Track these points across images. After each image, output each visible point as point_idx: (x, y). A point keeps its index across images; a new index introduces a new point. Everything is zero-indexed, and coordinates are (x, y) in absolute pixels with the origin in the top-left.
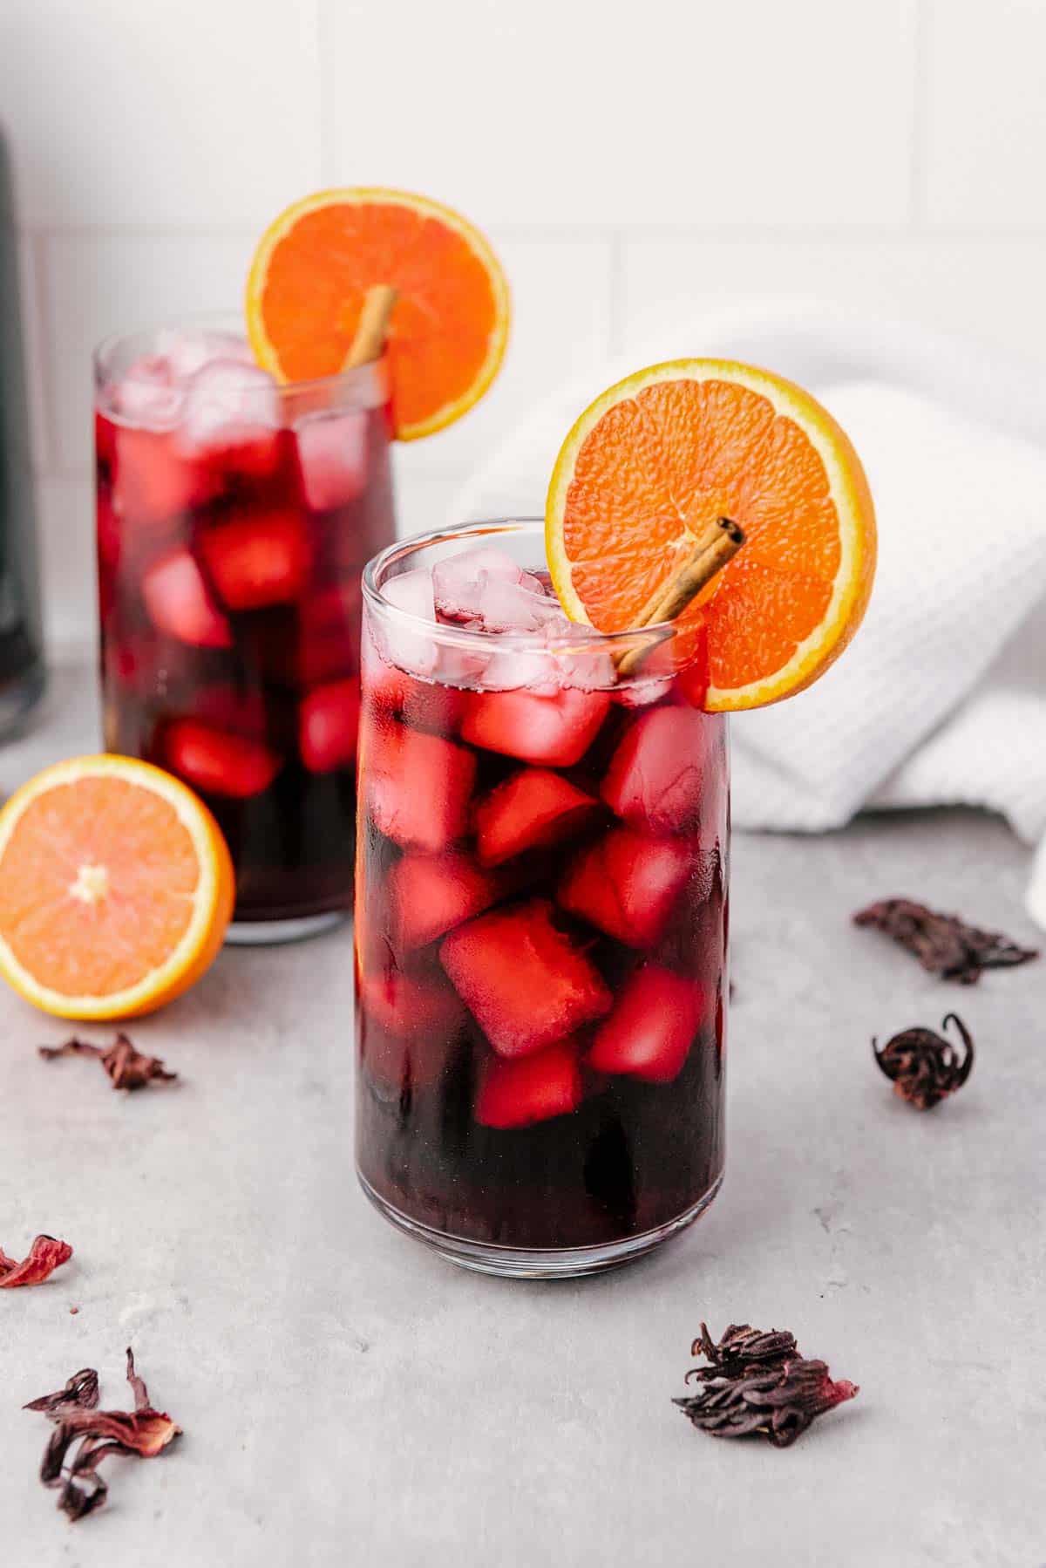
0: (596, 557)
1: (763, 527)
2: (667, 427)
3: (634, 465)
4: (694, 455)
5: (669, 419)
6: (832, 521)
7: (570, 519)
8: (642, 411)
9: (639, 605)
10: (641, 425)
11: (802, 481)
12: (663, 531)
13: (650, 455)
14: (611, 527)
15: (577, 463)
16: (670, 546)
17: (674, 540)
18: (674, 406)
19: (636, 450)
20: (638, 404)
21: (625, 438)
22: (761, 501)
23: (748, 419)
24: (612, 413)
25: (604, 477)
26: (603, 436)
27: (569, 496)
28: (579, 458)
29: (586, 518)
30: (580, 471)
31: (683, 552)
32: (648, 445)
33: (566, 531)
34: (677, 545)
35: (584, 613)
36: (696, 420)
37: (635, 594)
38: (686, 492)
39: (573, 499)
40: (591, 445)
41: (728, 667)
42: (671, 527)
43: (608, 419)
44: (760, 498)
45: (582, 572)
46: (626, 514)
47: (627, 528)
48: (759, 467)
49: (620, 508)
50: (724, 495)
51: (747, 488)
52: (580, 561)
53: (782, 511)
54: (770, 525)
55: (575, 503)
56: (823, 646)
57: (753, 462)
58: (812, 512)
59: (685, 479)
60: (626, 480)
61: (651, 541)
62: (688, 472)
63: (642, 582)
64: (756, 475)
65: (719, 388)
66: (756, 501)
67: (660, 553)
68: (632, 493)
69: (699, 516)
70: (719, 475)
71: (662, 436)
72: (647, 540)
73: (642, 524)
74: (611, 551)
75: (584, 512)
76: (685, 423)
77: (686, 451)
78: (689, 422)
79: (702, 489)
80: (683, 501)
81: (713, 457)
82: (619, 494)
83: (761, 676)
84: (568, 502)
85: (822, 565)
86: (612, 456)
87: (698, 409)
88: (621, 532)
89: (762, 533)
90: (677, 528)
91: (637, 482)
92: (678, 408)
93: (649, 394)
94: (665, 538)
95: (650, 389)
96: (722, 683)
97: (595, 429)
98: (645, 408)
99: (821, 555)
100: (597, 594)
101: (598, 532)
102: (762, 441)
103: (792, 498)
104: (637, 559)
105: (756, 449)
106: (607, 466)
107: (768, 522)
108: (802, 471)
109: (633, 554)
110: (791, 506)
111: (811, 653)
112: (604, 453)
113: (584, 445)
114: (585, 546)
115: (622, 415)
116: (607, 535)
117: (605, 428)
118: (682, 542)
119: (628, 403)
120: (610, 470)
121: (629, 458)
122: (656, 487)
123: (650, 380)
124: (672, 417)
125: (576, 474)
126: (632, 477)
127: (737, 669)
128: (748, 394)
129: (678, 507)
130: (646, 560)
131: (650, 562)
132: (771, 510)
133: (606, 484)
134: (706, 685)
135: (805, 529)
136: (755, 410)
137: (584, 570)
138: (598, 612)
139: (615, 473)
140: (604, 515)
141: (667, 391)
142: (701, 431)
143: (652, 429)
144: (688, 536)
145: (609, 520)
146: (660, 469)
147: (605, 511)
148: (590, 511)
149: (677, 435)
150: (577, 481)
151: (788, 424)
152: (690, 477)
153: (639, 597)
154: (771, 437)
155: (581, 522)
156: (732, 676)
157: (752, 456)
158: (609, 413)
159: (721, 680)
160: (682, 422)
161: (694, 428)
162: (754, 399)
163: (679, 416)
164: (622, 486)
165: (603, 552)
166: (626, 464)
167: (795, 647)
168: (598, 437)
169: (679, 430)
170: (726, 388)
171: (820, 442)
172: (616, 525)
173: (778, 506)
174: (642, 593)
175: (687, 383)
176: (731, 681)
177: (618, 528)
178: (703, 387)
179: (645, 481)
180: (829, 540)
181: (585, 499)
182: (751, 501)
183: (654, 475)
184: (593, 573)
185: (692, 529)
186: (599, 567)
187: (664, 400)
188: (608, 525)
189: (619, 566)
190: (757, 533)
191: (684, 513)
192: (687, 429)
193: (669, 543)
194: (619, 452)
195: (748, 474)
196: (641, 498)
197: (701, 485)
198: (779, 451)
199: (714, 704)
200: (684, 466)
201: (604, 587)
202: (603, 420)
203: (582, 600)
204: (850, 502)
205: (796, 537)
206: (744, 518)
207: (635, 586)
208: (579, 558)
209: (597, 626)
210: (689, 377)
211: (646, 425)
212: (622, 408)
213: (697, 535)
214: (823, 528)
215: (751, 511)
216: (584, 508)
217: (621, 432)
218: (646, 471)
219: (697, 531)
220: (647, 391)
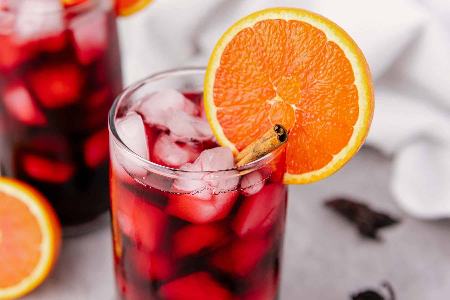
0: (229, 106)
1: (318, 97)
2: (269, 43)
3: (251, 61)
4: (283, 59)
5: (270, 39)
6: (355, 97)
7: (216, 86)
8: (256, 34)
9: (251, 131)
10: (255, 40)
11: (340, 75)
12: (265, 95)
13: (259, 57)
14: (238, 91)
15: (222, 59)
16: (268, 103)
17: (270, 100)
18: (273, 32)
19: (252, 54)
20: (254, 30)
21: (247, 47)
22: (317, 84)
23: (312, 41)
24: (240, 34)
25: (235, 66)
26: (235, 45)
27: (217, 74)
28: (222, 56)
29: (225, 87)
30: (223, 62)
31: (275, 106)
32: (258, 51)
33: (214, 92)
34: (272, 102)
36: (284, 41)
37: (250, 125)
38: (278, 77)
39: (218, 76)
40: (229, 50)
41: (296, 164)
42: (269, 93)
43: (238, 37)
44: (318, 82)
45: (222, 113)
46: (245, 86)
47: (246, 92)
48: (317, 66)
49: (243, 82)
50: (297, 79)
51: (310, 77)
52: (222, 107)
53: (329, 90)
54: (321, 96)
55: (219, 78)
56: (347, 157)
57: (314, 64)
58: (345, 91)
59: (278, 70)
60: (247, 69)
61: (258, 100)
62: (279, 67)
63: (253, 120)
64: (316, 71)
65: (297, 24)
66: (315, 84)
67: (263, 106)
68: (250, 75)
69: (285, 89)
70: (296, 69)
71: (266, 47)
72: (256, 99)
73: (254, 91)
74: (238, 103)
75: (224, 83)
76: (279, 41)
77: (279, 56)
78: (281, 42)
79: (286, 76)
80: (276, 81)
81: (293, 60)
82: (242, 75)
83: (313, 170)
84: (216, 78)
85: (349, 118)
86: (240, 56)
87: (286, 34)
88: (243, 94)
89: (318, 100)
90: (272, 94)
91: (252, 70)
92: (275, 33)
93: (260, 25)
94: (265, 99)
95: (260, 23)
96: (292, 171)
97: (231, 42)
98: (258, 33)
99: (348, 113)
100: (229, 124)
101: (231, 94)
102: (319, 54)
103: (334, 84)
104: (250, 108)
105: (316, 58)
106: (237, 61)
107: (321, 95)
108: (341, 70)
109: (248, 106)
111: (340, 160)
112: (235, 54)
113: (225, 49)
114: (224, 100)
115: (245, 35)
116: (236, 95)
117: (237, 41)
118: (274, 102)
119: (249, 29)
120: (238, 63)
121: (249, 57)
122: (262, 73)
123: (261, 18)
124: (272, 38)
125: (221, 64)
126: (250, 67)
127: (301, 166)
128: (313, 29)
129: (273, 84)
130: (255, 109)
131: (257, 110)
132: (323, 89)
133: (237, 70)
134: (285, 171)
135: (340, 100)
136: (316, 37)
137: (224, 112)
138: (230, 133)
139: (241, 64)
140: (234, 85)
141: (269, 25)
142: (287, 46)
143: (261, 44)
144: (277, 98)
145: (237, 88)
146: (264, 64)
147: (235, 83)
148: (227, 83)
149: (274, 47)
150: (221, 67)
152: (280, 69)
153: (251, 127)
154: (325, 52)
155: (222, 88)
156: (298, 169)
157: (314, 61)
158: (238, 34)
160: (277, 41)
161: (284, 45)
162: (316, 31)
163: (276, 38)
164: (244, 71)
165: (233, 103)
166: (247, 60)
167: (332, 157)
168: (232, 46)
169: (275, 45)
170: (301, 26)
171: (350, 55)
172: (241, 91)
173: (327, 87)
174: (253, 125)
175: (280, 21)
176: (297, 171)
177: (241, 92)
178: (288, 23)
179: (256, 70)
180: (353, 106)
181: (225, 77)
182: (312, 83)
183: (261, 67)
184: (229, 113)
185: (280, 95)
186: (231, 111)
187: (268, 28)
188: (236, 90)
189: (240, 112)
190: (314, 100)
191: (276, 87)
192: (280, 45)
193: (267, 101)
194: (244, 53)
195: (312, 70)
196: (254, 78)
197: (286, 74)
198: (328, 60)
199: (287, 181)
200: (277, 64)
201: (233, 121)
202: (236, 37)
203: (222, 126)
204: (364, 88)
205: (336, 104)
206: (308, 92)
207: (249, 122)
208: (221, 105)
209: (229, 139)
210: (281, 17)
211: (258, 41)
212: (246, 31)
213: (283, 98)
214: (350, 100)
215: (312, 88)
216: (224, 81)
217: (245, 44)
218: (257, 64)
219: (283, 96)
220: (259, 24)
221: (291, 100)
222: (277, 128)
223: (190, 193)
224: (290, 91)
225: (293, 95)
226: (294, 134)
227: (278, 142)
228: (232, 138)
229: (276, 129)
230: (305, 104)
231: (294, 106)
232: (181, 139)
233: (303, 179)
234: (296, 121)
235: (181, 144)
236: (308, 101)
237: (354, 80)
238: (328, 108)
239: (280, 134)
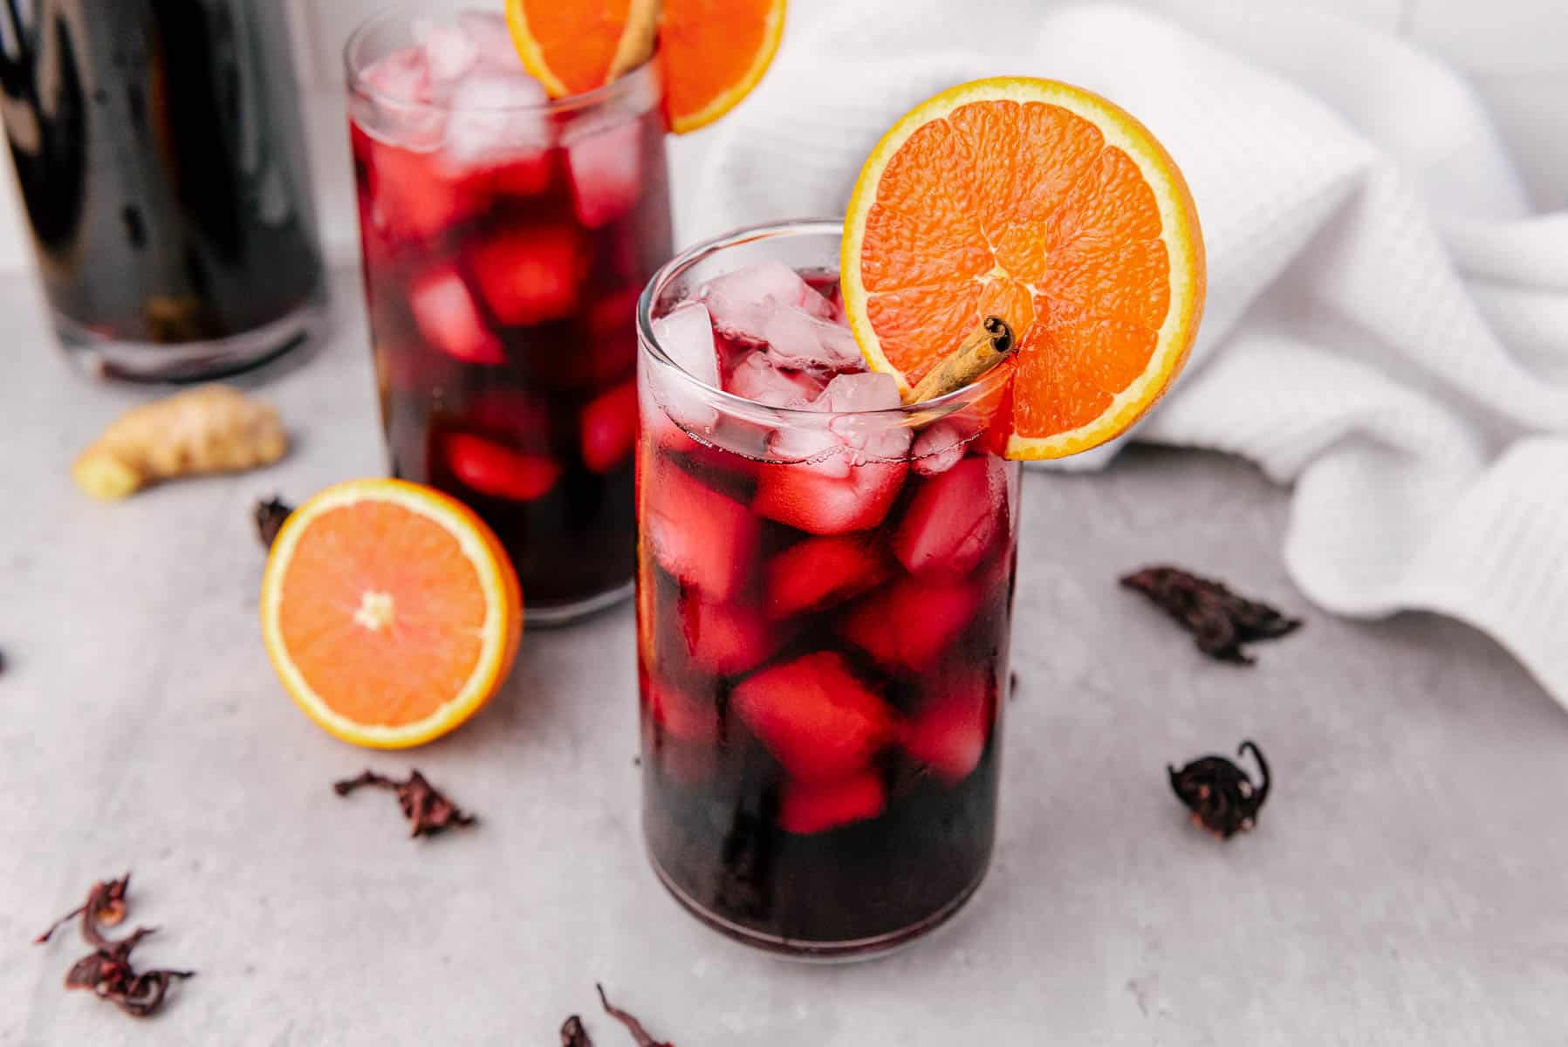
0: (892, 289)
1: (1084, 268)
2: (981, 152)
3: (942, 190)
4: (1009, 185)
5: (984, 141)
6: (1162, 266)
7: (868, 246)
8: (954, 132)
10: (953, 147)
11: (1131, 219)
12: (969, 264)
13: (960, 182)
14: (913, 258)
15: (880, 185)
16: (977, 281)
17: (982, 274)
18: (991, 128)
19: (945, 174)
20: (950, 124)
21: (934, 159)
22: (1082, 239)
23: (1072, 147)
24: (921, 133)
25: (909, 202)
26: (909, 157)
27: (869, 220)
28: (882, 180)
29: (886, 246)
30: (882, 194)
31: (990, 289)
32: (958, 170)
33: (863, 258)
34: (984, 280)
35: (878, 348)
36: (1014, 146)
37: (936, 330)
38: (999, 224)
39: (872, 224)
40: (897, 166)
41: (1034, 415)
42: (979, 261)
43: (917, 140)
44: (1083, 235)
45: (878, 303)
46: (930, 244)
47: (931, 259)
48: (1083, 199)
49: (924, 237)
50: (1041, 229)
51: (1067, 224)
52: (876, 291)
53: (1106, 251)
54: (1091, 265)
55: (875, 228)
56: (1142, 400)
57: (1076, 196)
58: (1141, 253)
59: (999, 209)
60: (933, 207)
61: (956, 275)
62: (1001, 202)
63: (944, 319)
64: (1080, 210)
65: (1043, 110)
66: (1077, 238)
67: (965, 289)
68: (939, 221)
69: (1014, 249)
70: (1037, 207)
71: (975, 161)
72: (952, 273)
73: (947, 256)
74: (911, 283)
75: (885, 239)
76: (1002, 147)
77: (1002, 179)
78: (1006, 148)
79: (1017, 222)
80: (994, 234)
81: (1032, 187)
82: (924, 222)
83: (1069, 427)
84: (868, 227)
85: (1148, 313)
86: (919, 181)
87: (1018, 133)
88: (925, 262)
89: (1082, 273)
90: (986, 261)
91: (945, 210)
92: (995, 130)
93: (962, 114)
94: (972, 272)
95: (963, 109)
96: (1025, 431)
97: (900, 150)
98: (957, 129)
99: (1146, 302)
100: (893, 328)
101: (897, 262)
102: (1088, 173)
103: (1118, 238)
104: (939, 293)
105: (1080, 182)
106: (912, 190)
107: (1089, 262)
108: (1132, 208)
109: (936, 287)
110: (1115, 246)
111: (1130, 405)
112: (910, 177)
113: (889, 166)
114: (884, 276)
115: (932, 136)
116: (910, 263)
117: (913, 147)
118: (990, 279)
119: (939, 123)
120: (916, 196)
121: (938, 182)
122: (966, 216)
123: (964, 99)
124: (988, 141)
125: (879, 198)
126: (940, 204)
127: (1044, 418)
128: (1074, 121)
129: (988, 239)
130: (950, 295)
131: (953, 298)
132: (1093, 250)
133: (911, 210)
134: (1010, 432)
135: (1130, 272)
136: (1082, 138)
137: (883, 302)
138: (894, 346)
139: (920, 200)
140: (906, 244)
141: (983, 112)
142: (1019, 157)
143: (964, 153)
144: (997, 272)
145: (912, 249)
146: (971, 197)
147: (908, 239)
148: (891, 238)
149: (992, 159)
150: (879, 205)
151: (1118, 153)
152: (1004, 207)
153: (940, 334)
154: (1100, 168)
155: (881, 249)
156: (1039, 424)
157: (1076, 188)
158: (917, 132)
159: (1026, 428)
160: (998, 147)
161: (1012, 155)
162: (1081, 125)
163: (997, 139)
164: (928, 212)
165: (904, 282)
166: (934, 189)
167: (1111, 399)
168: (903, 158)
169: (995, 156)
170: (1049, 114)
171: (1153, 176)
172: (920, 256)
173: (1103, 245)
174: (944, 330)
175: (1006, 104)
176: (1034, 429)
177: (921, 259)
178: (1023, 108)
179: (953, 210)
180: (1158, 286)
181: (886, 226)
182: (1072, 237)
183: (964, 204)
184: (894, 304)
185: (1003, 265)
186: (897, 299)
187: (979, 120)
188: (910, 254)
189: (918, 300)
190: (1076, 273)
191: (995, 246)
192: (1004, 155)
193: (976, 277)
194: (927, 174)
195: (1071, 208)
196: (948, 228)
197: (1016, 217)
198: (1105, 186)
199: (1017, 453)
200: (998, 196)
201: (902, 320)
202: (911, 140)
203: (877, 333)
204: (1183, 246)
205: (1121, 281)
206: (1062, 256)
207: (936, 322)
208: (877, 288)
209: (892, 362)
210: (1009, 97)
211: (958, 148)
212: (933, 127)
213: (1009, 271)
214: (1152, 272)
215: (1071, 248)
216: (885, 234)
217: (931, 155)
218: (956, 197)
219: (1008, 267)
220: (961, 110)
221: (1025, 275)
222: (991, 323)
223: (804, 461)
224: (1024, 254)
225: (1029, 264)
226: (1031, 349)
227: (992, 351)
228: (900, 360)
229: (988, 325)
230: (1056, 282)
231: (1031, 288)
232: (790, 362)
233: (1049, 449)
234: (1035, 319)
235: (790, 372)
236: (1061, 276)
237: (1160, 230)
238: (1104, 291)
239: (997, 336)
